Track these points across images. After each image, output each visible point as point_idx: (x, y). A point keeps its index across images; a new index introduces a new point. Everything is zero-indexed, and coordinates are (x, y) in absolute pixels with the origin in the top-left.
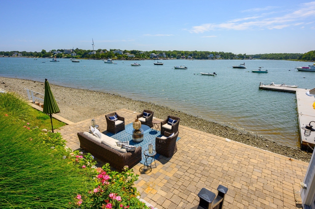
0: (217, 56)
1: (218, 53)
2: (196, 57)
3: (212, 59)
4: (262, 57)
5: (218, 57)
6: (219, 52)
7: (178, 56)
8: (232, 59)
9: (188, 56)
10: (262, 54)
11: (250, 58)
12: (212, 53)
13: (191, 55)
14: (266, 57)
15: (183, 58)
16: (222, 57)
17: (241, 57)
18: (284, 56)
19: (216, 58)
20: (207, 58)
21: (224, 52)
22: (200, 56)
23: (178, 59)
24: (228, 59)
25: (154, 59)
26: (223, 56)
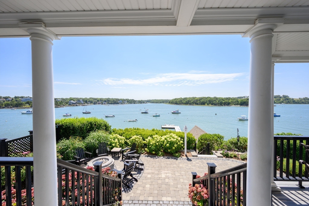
2: (110, 102)
3: (122, 103)
6: (125, 99)
7: (95, 102)
8: (135, 103)
9: (103, 102)
11: (145, 102)
12: (121, 100)
13: (105, 101)
15: (99, 103)
16: (128, 102)
19: (124, 103)
20: (118, 103)
21: (129, 99)
22: (113, 102)
23: (94, 104)
24: (132, 103)
25: (73, 106)
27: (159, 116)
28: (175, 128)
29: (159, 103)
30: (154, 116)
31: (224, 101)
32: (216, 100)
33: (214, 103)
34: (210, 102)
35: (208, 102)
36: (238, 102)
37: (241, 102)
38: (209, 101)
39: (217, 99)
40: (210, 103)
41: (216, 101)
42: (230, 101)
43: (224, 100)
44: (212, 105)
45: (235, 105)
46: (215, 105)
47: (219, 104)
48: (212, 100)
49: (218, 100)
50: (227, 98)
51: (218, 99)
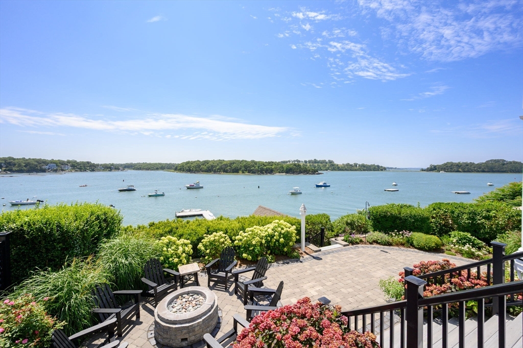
0: (65, 167)
1: (64, 161)
2: (14, 169)
3: (56, 171)
4: (136, 167)
5: (67, 168)
6: (66, 160)
8: (93, 170)
10: (133, 163)
11: (121, 168)
12: (52, 162)
14: (141, 168)
16: (74, 168)
17: (108, 168)
18: (160, 166)
19: (62, 170)
20: (44, 171)
21: (76, 161)
22: (25, 166)
24: (86, 170)
26: (76, 167)
27: (163, 195)
28: (204, 215)
29: (153, 170)
30: (150, 196)
31: (265, 167)
32: (255, 165)
33: (252, 170)
34: (247, 168)
35: (243, 168)
36: (283, 168)
37: (287, 169)
38: (245, 166)
39: (256, 163)
40: (246, 171)
41: (255, 167)
42: (273, 167)
43: (265, 166)
44: (248, 172)
45: (279, 173)
46: (253, 172)
47: (259, 171)
48: (249, 165)
49: (258, 165)
50: (269, 163)
51: (257, 164)
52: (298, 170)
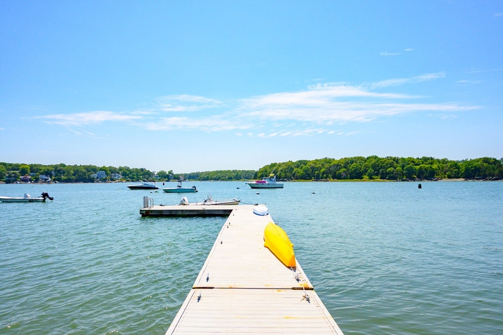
0: (115, 176)
1: (116, 168)
2: (63, 177)
3: (104, 181)
4: (202, 176)
5: (117, 178)
6: (117, 167)
7: (9, 176)
9: (40, 176)
10: (200, 172)
11: (182, 178)
12: (103, 169)
13: (48, 173)
14: (208, 177)
15: (25, 181)
16: (126, 178)
17: (165, 177)
18: (234, 174)
19: (112, 180)
20: (92, 181)
21: (128, 168)
22: (74, 175)
23: (8, 182)
24: (138, 180)
26: (128, 175)
29: (223, 180)
31: (418, 167)
32: (395, 164)
33: (389, 173)
34: (378, 170)
35: (371, 170)
36: (458, 168)
37: (467, 169)
38: (374, 166)
39: (396, 160)
40: (377, 175)
41: (395, 168)
42: (435, 166)
43: (417, 165)
44: (382, 178)
45: (450, 177)
46: (393, 177)
47: (403, 175)
48: (383, 163)
49: (401, 164)
50: (425, 159)
51: (400, 161)
52: (496, 172)
